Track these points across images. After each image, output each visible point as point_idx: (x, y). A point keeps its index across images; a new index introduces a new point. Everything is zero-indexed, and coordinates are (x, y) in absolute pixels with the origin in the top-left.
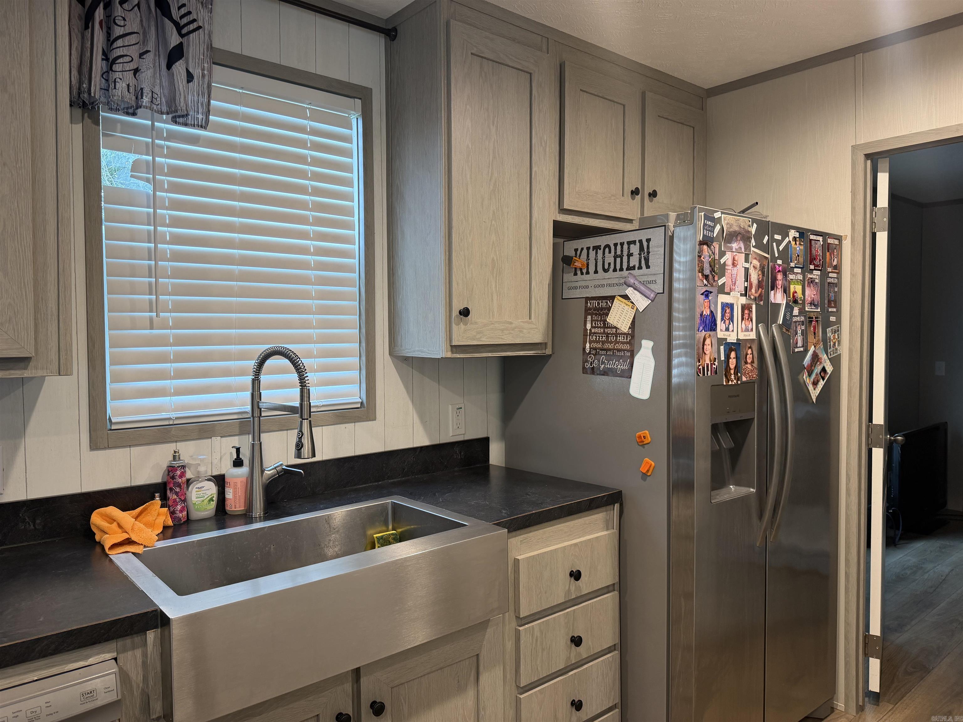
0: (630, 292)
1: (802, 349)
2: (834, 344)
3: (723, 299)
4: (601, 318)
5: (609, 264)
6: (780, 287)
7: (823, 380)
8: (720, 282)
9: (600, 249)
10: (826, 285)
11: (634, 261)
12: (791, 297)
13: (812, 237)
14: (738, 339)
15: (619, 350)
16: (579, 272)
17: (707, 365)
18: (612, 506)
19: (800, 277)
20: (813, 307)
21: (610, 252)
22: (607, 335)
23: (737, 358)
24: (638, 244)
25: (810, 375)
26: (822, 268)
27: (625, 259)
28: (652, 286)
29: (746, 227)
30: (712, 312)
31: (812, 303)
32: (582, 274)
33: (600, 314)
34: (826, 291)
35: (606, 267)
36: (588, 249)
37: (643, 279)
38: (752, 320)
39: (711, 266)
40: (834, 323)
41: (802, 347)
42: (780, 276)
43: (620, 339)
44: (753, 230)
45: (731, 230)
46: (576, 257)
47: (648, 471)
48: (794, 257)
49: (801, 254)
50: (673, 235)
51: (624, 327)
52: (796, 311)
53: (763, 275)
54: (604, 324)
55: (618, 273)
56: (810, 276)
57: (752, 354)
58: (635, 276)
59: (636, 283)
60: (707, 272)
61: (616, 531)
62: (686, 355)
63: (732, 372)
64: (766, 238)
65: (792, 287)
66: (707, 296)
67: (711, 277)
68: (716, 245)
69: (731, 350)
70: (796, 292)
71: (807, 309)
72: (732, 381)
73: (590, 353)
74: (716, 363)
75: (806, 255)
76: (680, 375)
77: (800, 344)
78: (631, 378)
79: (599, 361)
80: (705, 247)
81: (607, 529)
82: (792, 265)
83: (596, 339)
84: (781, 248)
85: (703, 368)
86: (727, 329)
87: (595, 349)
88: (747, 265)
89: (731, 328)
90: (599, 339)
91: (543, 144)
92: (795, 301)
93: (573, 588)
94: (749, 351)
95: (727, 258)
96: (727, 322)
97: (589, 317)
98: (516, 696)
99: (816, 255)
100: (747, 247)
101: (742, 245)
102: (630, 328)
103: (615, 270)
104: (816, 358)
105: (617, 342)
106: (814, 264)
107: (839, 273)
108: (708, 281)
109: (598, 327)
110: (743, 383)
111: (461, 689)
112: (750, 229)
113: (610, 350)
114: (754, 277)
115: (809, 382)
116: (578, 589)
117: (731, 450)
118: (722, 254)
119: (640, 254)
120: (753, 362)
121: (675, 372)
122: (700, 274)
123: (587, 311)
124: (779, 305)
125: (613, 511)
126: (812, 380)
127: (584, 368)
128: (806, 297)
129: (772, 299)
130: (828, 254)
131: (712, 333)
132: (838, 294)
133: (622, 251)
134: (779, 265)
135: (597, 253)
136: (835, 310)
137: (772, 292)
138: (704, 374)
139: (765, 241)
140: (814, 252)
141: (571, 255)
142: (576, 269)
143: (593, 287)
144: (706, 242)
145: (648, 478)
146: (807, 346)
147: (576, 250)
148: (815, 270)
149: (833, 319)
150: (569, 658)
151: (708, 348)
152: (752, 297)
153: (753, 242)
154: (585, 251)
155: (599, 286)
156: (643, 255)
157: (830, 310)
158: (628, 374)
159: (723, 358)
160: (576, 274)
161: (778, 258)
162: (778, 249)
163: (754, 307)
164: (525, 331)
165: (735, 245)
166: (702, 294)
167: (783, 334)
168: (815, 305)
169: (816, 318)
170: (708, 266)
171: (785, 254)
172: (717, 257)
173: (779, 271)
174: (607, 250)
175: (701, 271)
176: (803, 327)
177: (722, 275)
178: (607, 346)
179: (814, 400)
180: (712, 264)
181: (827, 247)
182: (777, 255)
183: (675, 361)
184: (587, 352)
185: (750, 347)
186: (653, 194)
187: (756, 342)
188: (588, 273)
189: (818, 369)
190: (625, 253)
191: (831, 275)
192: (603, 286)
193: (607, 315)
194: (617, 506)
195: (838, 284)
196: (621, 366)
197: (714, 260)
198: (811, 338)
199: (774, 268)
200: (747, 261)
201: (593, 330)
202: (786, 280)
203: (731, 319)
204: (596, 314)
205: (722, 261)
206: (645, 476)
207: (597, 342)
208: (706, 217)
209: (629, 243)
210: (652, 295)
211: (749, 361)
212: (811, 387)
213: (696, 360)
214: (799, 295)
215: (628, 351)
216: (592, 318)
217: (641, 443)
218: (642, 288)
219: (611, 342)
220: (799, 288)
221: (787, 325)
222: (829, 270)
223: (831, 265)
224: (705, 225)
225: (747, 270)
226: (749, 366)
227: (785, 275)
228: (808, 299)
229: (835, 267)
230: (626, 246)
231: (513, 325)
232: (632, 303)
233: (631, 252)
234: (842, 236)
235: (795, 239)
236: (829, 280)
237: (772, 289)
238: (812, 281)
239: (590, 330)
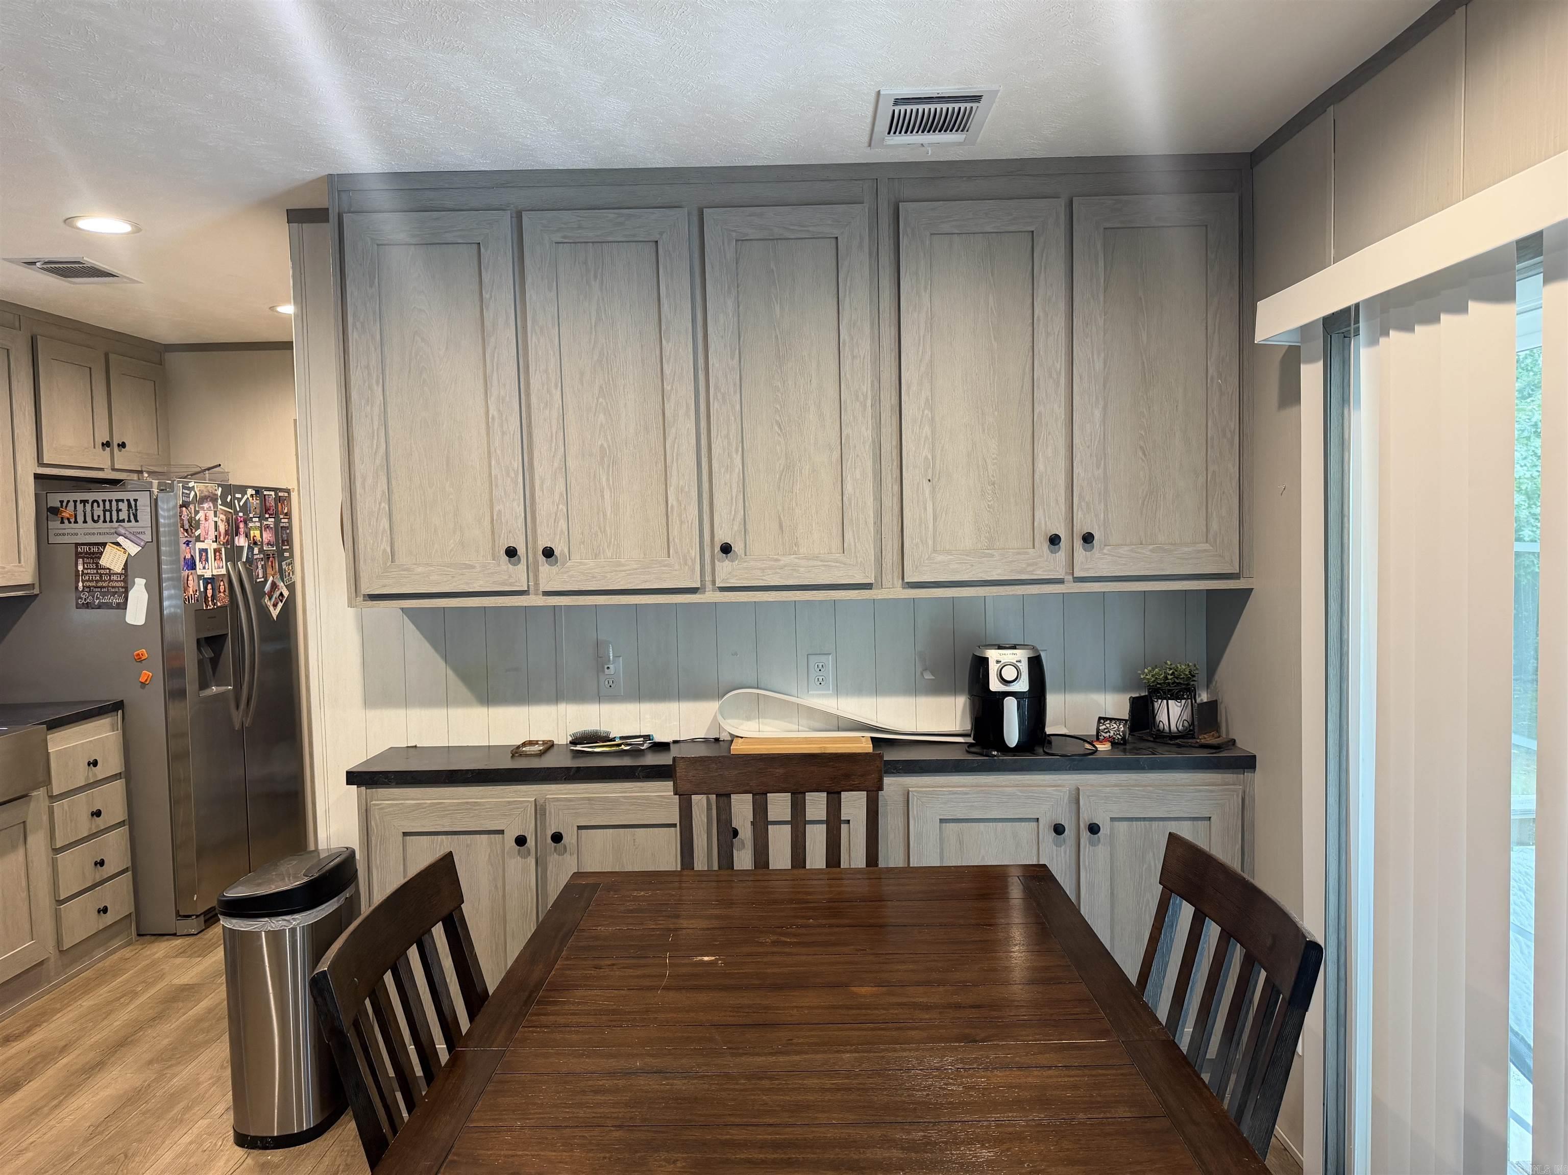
0: (120, 540)
1: (263, 579)
2: (289, 573)
3: (199, 545)
4: (93, 561)
5: (99, 516)
6: (242, 533)
7: (282, 602)
8: (197, 533)
9: (88, 503)
10: (280, 528)
11: (123, 515)
12: (252, 539)
13: (265, 493)
14: (212, 575)
15: (113, 587)
16: (66, 521)
17: (191, 595)
18: (116, 713)
19: (258, 524)
20: (270, 546)
21: (99, 506)
22: (101, 575)
23: (213, 589)
24: (126, 502)
25: (270, 599)
26: (276, 516)
27: (114, 513)
28: (141, 536)
29: (213, 491)
30: (192, 556)
31: (268, 544)
32: (70, 522)
33: (91, 558)
34: (280, 534)
35: (96, 518)
36: (75, 502)
37: (132, 530)
38: (222, 560)
39: (189, 522)
40: (287, 558)
41: (263, 577)
42: (242, 525)
43: (114, 578)
44: (219, 492)
45: (203, 495)
46: (62, 507)
47: (146, 680)
48: (252, 509)
49: (258, 506)
50: (157, 498)
51: (118, 568)
52: (256, 551)
53: (229, 526)
54: (97, 566)
55: (108, 524)
56: (265, 523)
57: (224, 585)
58: (125, 528)
59: (127, 533)
60: (187, 527)
61: (120, 731)
62: (175, 587)
63: (210, 599)
64: (229, 497)
65: (252, 532)
66: (188, 545)
67: (189, 530)
68: (192, 506)
69: (208, 583)
70: (255, 536)
71: (265, 549)
72: (210, 606)
73: (83, 591)
74: (197, 593)
75: (261, 508)
76: (170, 606)
77: (261, 576)
78: (126, 609)
79: (93, 597)
80: (184, 509)
81: (113, 731)
82: (251, 515)
83: (89, 578)
84: (241, 504)
85: (189, 597)
86: (204, 568)
87: (89, 587)
88: (216, 519)
89: (207, 568)
90: (92, 578)
91: (23, 409)
92: (255, 543)
93: (90, 775)
94: (222, 583)
95: (201, 515)
96: (204, 563)
97: (80, 561)
98: (52, 858)
99: (270, 507)
100: (215, 506)
101: (211, 505)
102: (123, 569)
103: (105, 521)
104: (274, 586)
105: (110, 581)
106: (268, 513)
107: (290, 519)
108: (188, 534)
109: (91, 569)
110: (218, 607)
111: (14, 847)
112: (216, 492)
113: (104, 587)
114: (222, 527)
115: (270, 604)
116: (95, 775)
117: (211, 659)
118: (197, 512)
119: (128, 511)
120: (225, 591)
121: (166, 604)
122: (182, 529)
123: (78, 555)
124: (242, 547)
125: (116, 717)
126: (272, 602)
127: (77, 603)
128: (264, 539)
129: (236, 543)
130: (279, 504)
131: (193, 571)
132: (290, 536)
133: (111, 506)
134: (241, 517)
135: (84, 506)
136: (288, 547)
137: (237, 537)
138: (189, 602)
139: (229, 500)
140: (268, 504)
141: (55, 506)
142: (62, 518)
143: (83, 534)
144: (185, 505)
145: (147, 686)
146: (266, 577)
147: (62, 502)
148: (270, 517)
149: (286, 554)
150: (90, 829)
151: (191, 583)
152: (222, 543)
153: (219, 502)
154: (71, 504)
155: (89, 534)
156: (131, 512)
157: (284, 548)
158: (123, 606)
159: (202, 589)
160: (62, 522)
161: (240, 512)
162: (239, 505)
163: (223, 550)
164: (16, 574)
165: (206, 505)
166: (184, 543)
167: (247, 569)
168: (271, 545)
169: (273, 555)
170: (187, 522)
171: (245, 508)
172: (193, 516)
173: (241, 521)
174: (95, 504)
175: (182, 526)
176: (263, 563)
177: (198, 528)
178: (100, 584)
179: (275, 619)
180: (190, 521)
181: (279, 499)
182: (238, 509)
183: (166, 593)
184: (81, 590)
185: (222, 580)
186: (122, 445)
187: (227, 576)
188: (76, 522)
189: (277, 594)
190: (114, 508)
191: (283, 520)
192: (93, 534)
193: (100, 558)
194: (120, 712)
195: (289, 527)
196: (116, 600)
197: (191, 517)
198: (269, 571)
199: (237, 519)
200: (215, 516)
201: (85, 571)
202: (247, 527)
203: (207, 560)
204: (88, 558)
205: (197, 518)
206: (143, 685)
207: (89, 581)
208: (184, 488)
209: (117, 501)
210: (142, 544)
211: (222, 591)
212: (271, 608)
213: (183, 592)
214: (258, 538)
215: (122, 587)
216: (83, 560)
217: (139, 659)
218: (133, 538)
219: (105, 581)
220: (257, 533)
221: (250, 561)
222: (282, 516)
223: (282, 513)
224: (183, 493)
225: (216, 522)
226: (222, 594)
227: (246, 524)
228: (265, 541)
229: (286, 514)
230: (114, 503)
231: (6, 570)
232: (124, 549)
233: (120, 508)
234: (290, 490)
235: (252, 496)
236: (282, 525)
237: (237, 535)
238: (268, 527)
239: (82, 571)
